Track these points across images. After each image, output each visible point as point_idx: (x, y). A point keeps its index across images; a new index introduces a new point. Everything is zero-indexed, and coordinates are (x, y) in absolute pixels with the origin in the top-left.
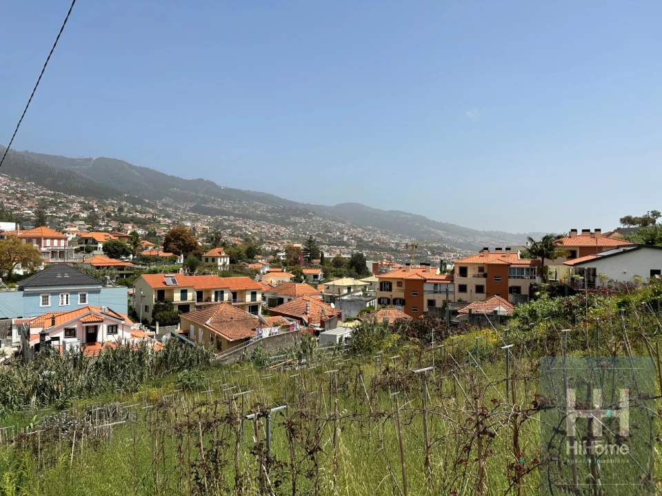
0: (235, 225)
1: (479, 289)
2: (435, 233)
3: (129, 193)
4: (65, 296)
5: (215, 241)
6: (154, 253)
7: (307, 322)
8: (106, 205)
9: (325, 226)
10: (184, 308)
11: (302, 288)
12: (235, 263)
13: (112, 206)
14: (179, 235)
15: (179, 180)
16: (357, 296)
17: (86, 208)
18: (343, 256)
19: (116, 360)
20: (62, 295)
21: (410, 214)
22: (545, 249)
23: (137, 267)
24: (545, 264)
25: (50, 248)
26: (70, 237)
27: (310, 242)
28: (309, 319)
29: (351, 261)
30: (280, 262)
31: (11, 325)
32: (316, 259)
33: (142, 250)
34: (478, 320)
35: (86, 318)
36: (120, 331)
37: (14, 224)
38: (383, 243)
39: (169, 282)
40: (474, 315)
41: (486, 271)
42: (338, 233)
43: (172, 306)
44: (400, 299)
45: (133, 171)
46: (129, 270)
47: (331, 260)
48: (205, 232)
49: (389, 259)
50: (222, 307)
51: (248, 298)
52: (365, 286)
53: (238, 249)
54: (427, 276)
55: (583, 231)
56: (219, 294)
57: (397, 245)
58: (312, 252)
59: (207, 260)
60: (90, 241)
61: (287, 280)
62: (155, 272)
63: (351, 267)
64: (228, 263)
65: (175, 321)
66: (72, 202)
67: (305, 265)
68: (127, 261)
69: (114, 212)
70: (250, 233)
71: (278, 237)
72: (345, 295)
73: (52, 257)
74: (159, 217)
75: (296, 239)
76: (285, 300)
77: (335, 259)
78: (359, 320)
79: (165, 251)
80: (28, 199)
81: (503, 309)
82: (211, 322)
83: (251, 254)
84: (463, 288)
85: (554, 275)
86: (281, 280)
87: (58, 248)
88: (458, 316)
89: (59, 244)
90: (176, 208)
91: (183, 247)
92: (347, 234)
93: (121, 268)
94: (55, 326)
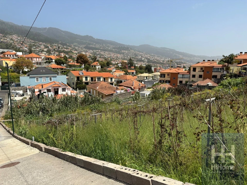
0: (101, 53)
1: (200, 76)
2: (178, 57)
3: (61, 41)
4: (44, 78)
5: (95, 59)
6: (73, 64)
7: (133, 89)
8: (53, 46)
9: (135, 54)
10: (87, 83)
11: (129, 77)
12: (103, 68)
13: (55, 46)
14: (82, 57)
15: (79, 36)
16: (150, 80)
17: (46, 47)
18: (143, 65)
19: (67, 100)
20: (43, 78)
21: (169, 49)
22: (230, 60)
23: (67, 68)
24: (229, 66)
25: (36, 61)
26: (43, 57)
27: (130, 60)
28: (134, 88)
29: (146, 67)
30: (119, 68)
31: (27, 88)
32: (132, 66)
33: (69, 62)
34: (201, 88)
35: (54, 85)
36: (67, 91)
37: (22, 53)
38: (158, 61)
39: (81, 74)
40: (199, 86)
41: (203, 69)
42: (140, 57)
43: (82, 82)
44: (168, 81)
45: (62, 32)
46: (65, 70)
47: (138, 67)
48: (90, 57)
49: (160, 67)
50: (102, 83)
51: (110, 80)
52: (153, 76)
53: (104, 63)
54: (179, 71)
55: (245, 53)
56: (99, 79)
57: (163, 61)
58: (131, 64)
59: (92, 66)
60: (50, 59)
61: (122, 74)
62: (74, 70)
63: (146, 70)
64: (100, 68)
65: (84, 88)
66: (41, 45)
67: (128, 69)
68: (64, 66)
69: (56, 48)
70: (106, 57)
71: (117, 58)
72: (145, 79)
73: (37, 65)
74: (73, 50)
75: (125, 59)
76: (123, 81)
77: (140, 66)
78: (153, 88)
79: (77, 63)
80: (25, 44)
81: (210, 84)
82: (98, 88)
83: (108, 64)
84: (194, 76)
85: (232, 70)
86: (120, 74)
87: (39, 61)
88: (192, 86)
89: (39, 60)
90: (79, 47)
91: (83, 61)
92: (144, 57)
93: (62, 69)
94: (43, 88)
